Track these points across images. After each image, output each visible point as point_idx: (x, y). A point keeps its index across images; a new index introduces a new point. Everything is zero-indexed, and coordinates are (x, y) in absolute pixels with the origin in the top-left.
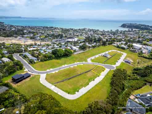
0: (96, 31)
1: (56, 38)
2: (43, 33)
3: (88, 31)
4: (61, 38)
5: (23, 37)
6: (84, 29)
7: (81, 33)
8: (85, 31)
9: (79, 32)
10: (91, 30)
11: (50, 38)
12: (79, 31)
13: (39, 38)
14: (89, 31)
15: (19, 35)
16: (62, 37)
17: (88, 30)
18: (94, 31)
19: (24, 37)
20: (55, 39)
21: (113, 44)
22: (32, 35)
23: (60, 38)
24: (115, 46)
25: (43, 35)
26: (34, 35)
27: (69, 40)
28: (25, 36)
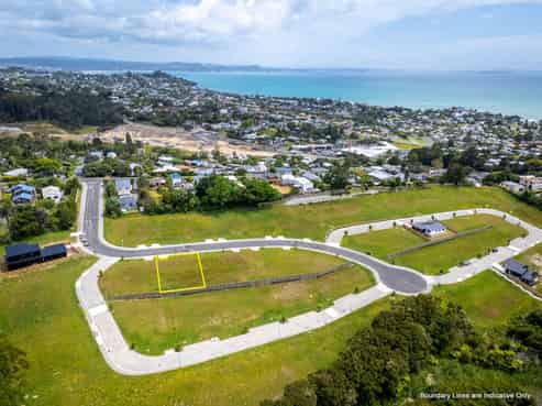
0: (499, 123)
1: (314, 138)
2: (277, 121)
3: (462, 119)
4: (333, 140)
5: (209, 129)
6: (448, 113)
7: (428, 127)
8: (449, 121)
9: (425, 122)
10: (477, 117)
11: (290, 137)
12: (425, 117)
13: (254, 136)
14: (471, 119)
15: (199, 123)
16: (339, 137)
17: (465, 116)
18: (489, 122)
19: (213, 130)
20: (308, 142)
21: (510, 183)
22: (237, 125)
23: (329, 141)
24: (510, 192)
25: (273, 127)
26: (245, 126)
27: (360, 150)
28: (215, 126)
